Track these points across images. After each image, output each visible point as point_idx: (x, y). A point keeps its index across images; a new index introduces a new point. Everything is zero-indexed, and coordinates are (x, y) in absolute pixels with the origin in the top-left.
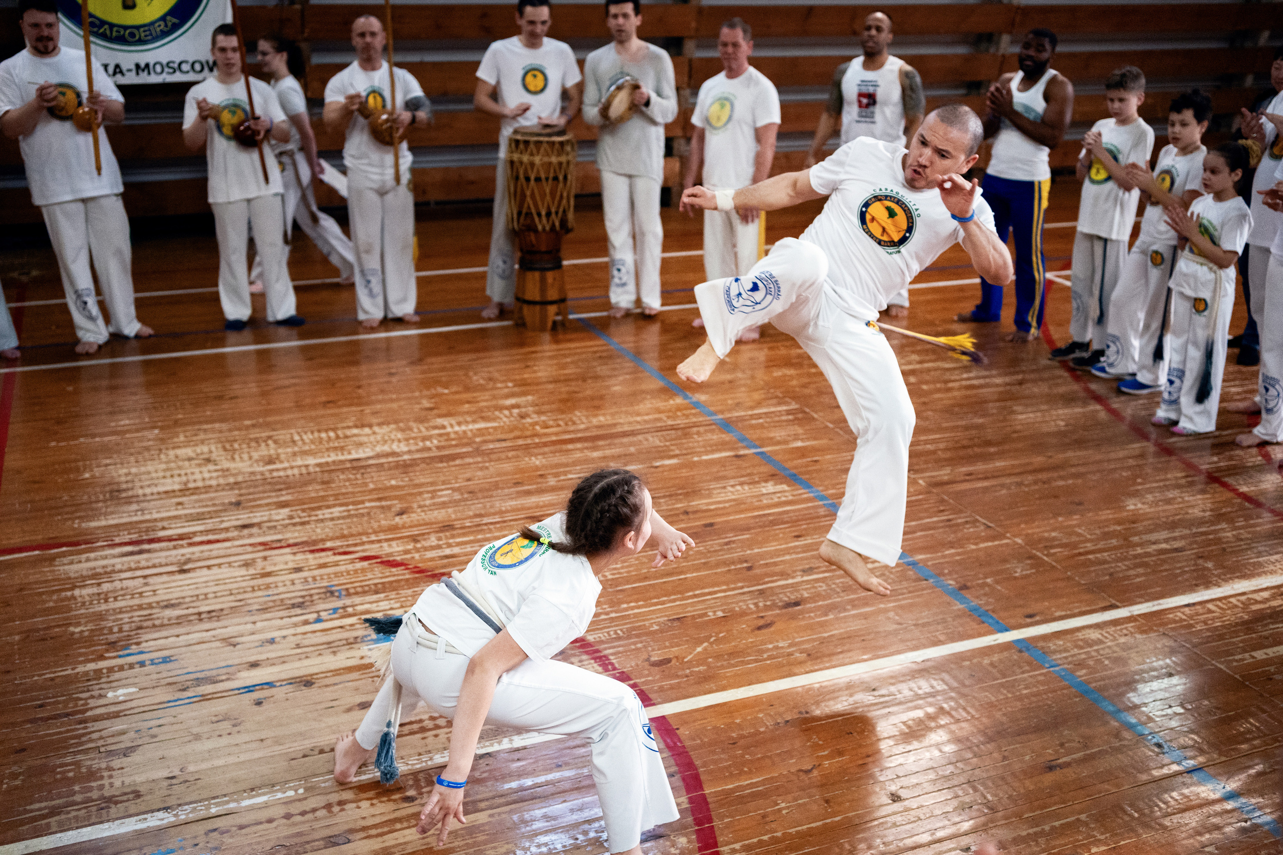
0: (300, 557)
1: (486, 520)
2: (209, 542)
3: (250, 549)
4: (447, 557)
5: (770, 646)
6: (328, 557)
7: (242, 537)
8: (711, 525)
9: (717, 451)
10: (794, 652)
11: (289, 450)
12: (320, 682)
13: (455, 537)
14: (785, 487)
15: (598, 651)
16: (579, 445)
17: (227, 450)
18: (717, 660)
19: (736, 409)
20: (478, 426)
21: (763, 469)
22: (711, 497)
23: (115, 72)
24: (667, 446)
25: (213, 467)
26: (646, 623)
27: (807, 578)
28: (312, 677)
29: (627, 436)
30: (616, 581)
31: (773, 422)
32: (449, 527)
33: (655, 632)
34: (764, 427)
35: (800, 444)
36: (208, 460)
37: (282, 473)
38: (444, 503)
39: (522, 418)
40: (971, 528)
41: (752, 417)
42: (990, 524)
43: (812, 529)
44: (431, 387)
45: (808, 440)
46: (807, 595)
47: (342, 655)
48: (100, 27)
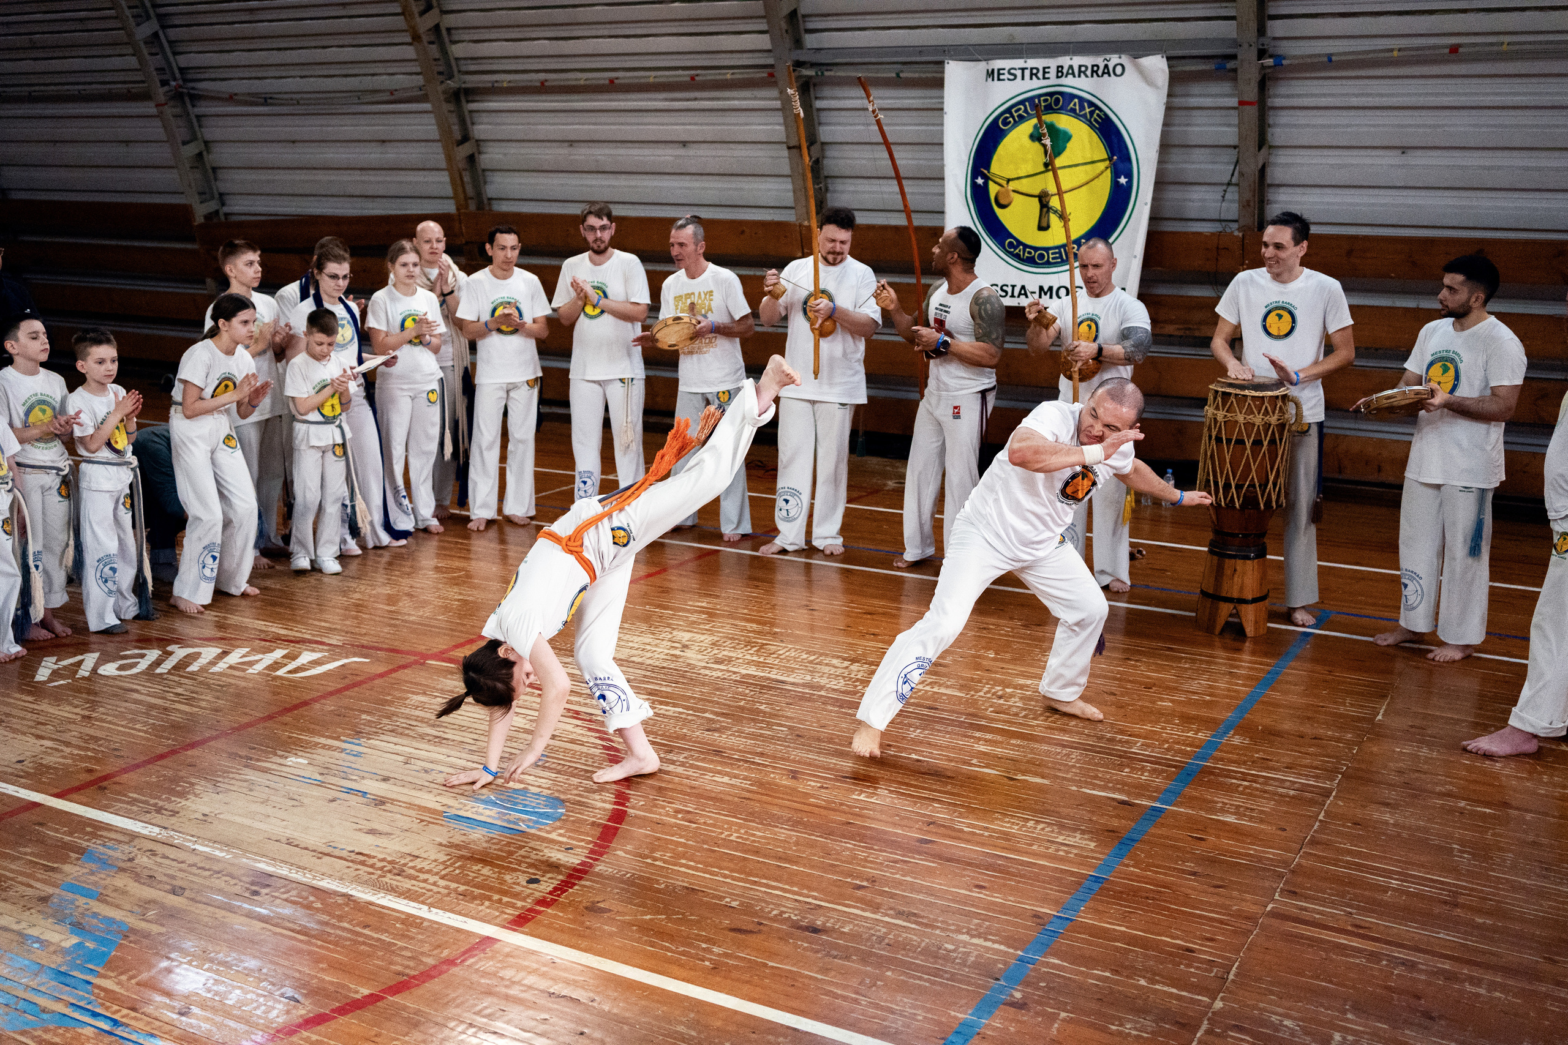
0: (579, 730)
1: (757, 760)
5: (704, 946)
7: (578, 703)
8: (931, 842)
9: (1114, 790)
10: (710, 960)
11: (755, 658)
12: (388, 806)
13: (703, 760)
14: (1092, 845)
15: (580, 878)
16: (989, 736)
17: (713, 644)
18: (639, 931)
19: (1245, 763)
20: (943, 690)
21: (1115, 823)
22: (992, 822)
23: (1020, 294)
24: (1074, 766)
25: (677, 652)
26: (662, 880)
27: (887, 919)
28: (393, 801)
29: (1056, 745)
30: (727, 843)
31: (1257, 789)
32: (718, 753)
33: (651, 889)
34: (1231, 789)
35: (1231, 819)
36: (685, 646)
37: (707, 672)
38: (761, 735)
39: (1000, 697)
40: (1197, 968)
41: (1244, 777)
42: (1231, 977)
43: (1012, 888)
44: (988, 649)
45: (1251, 818)
46: (846, 930)
47: (439, 799)
48: (1015, 248)
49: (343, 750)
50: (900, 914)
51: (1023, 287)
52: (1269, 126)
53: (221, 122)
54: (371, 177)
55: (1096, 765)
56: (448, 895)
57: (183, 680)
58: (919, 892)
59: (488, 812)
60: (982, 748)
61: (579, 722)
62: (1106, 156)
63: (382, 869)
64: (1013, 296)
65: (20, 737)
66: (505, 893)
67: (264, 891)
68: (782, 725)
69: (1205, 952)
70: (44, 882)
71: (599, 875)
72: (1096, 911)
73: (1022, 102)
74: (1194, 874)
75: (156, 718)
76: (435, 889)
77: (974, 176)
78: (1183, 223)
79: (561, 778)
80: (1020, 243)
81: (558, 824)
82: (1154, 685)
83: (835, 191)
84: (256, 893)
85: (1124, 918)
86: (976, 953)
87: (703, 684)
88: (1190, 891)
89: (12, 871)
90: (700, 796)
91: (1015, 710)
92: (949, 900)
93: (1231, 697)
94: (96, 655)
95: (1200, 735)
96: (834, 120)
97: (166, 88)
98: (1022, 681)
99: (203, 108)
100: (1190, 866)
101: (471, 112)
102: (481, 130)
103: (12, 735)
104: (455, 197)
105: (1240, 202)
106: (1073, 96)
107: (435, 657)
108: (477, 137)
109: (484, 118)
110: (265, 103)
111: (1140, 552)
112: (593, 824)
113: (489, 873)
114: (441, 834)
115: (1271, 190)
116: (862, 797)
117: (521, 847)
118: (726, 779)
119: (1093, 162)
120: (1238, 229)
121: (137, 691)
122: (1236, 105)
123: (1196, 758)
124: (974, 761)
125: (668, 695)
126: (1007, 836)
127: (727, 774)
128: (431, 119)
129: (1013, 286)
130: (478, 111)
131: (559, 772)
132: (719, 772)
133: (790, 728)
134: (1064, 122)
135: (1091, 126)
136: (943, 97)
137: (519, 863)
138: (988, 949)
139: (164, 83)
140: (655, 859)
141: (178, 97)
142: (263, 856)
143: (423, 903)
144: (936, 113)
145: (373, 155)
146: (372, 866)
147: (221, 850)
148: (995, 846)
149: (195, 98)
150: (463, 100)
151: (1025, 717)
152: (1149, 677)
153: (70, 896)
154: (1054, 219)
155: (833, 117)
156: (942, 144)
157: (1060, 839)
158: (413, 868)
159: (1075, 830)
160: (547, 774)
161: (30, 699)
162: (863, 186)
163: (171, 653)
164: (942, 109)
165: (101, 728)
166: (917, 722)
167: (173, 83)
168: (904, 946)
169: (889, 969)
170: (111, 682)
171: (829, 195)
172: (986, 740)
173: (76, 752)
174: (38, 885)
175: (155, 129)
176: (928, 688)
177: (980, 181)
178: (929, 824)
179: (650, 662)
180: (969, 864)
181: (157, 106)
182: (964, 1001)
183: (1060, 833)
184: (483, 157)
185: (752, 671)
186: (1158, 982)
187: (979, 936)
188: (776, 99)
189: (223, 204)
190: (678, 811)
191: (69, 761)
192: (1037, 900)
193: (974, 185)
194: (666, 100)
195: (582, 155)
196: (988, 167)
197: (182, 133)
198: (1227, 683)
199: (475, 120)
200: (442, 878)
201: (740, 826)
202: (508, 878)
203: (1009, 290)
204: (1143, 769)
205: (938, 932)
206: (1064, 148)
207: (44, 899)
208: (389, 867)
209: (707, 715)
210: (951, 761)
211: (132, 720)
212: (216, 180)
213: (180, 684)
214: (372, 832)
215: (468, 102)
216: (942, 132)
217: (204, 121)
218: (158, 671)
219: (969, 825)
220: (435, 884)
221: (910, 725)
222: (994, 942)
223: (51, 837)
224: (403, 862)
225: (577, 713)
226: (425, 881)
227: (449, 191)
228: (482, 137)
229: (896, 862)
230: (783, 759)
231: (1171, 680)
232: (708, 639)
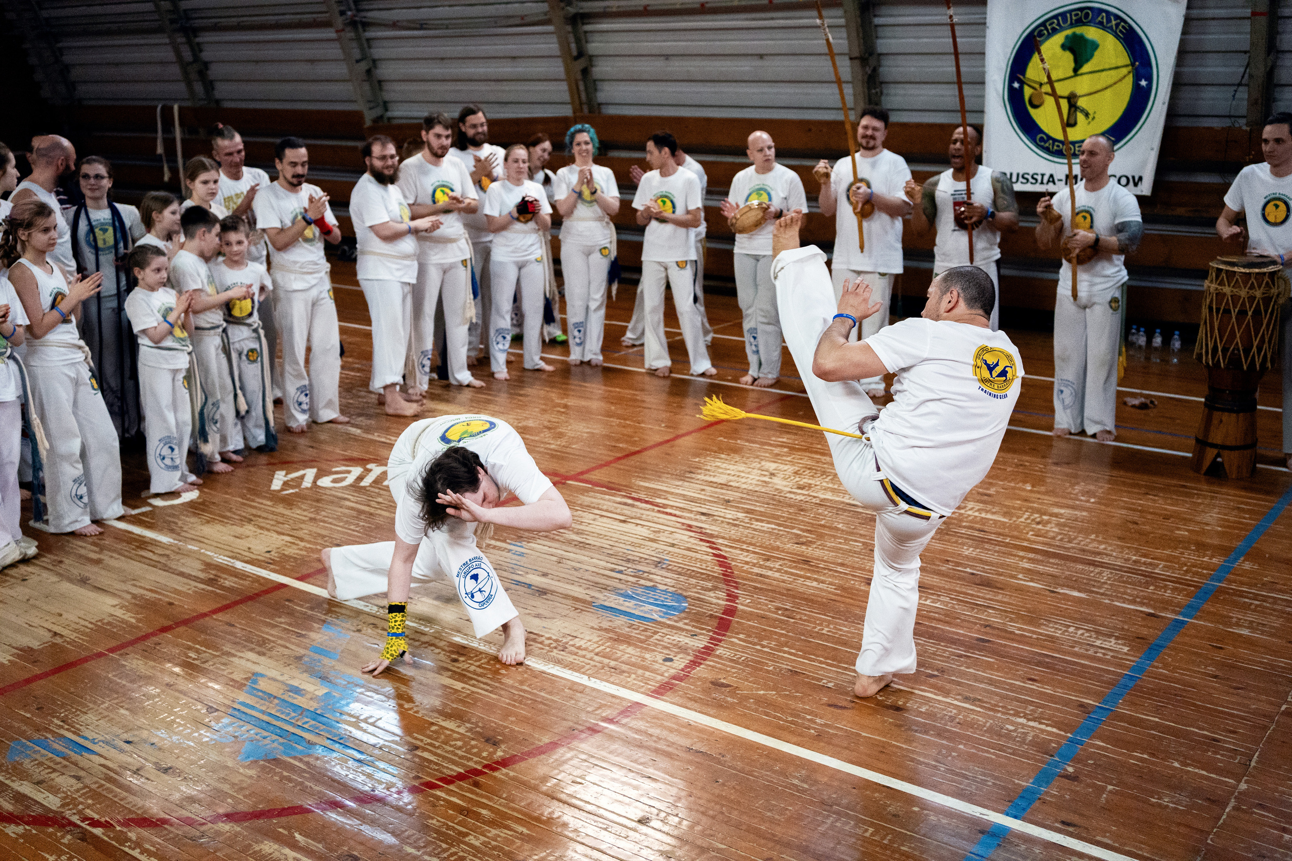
0: (692, 540)
1: (839, 569)
2: (671, 514)
3: (679, 525)
4: (761, 575)
5: (809, 717)
6: (704, 547)
7: (690, 519)
8: (988, 641)
9: (1142, 604)
10: (814, 729)
11: (830, 485)
12: (549, 596)
13: (795, 568)
14: (1126, 649)
15: (705, 660)
16: (1031, 555)
17: (796, 473)
18: (755, 703)
19: (1255, 585)
20: (989, 516)
21: (1145, 632)
22: (1039, 626)
23: (1049, 181)
24: (1105, 583)
25: (766, 479)
26: (770, 663)
27: (956, 702)
28: (552, 592)
29: (1090, 564)
30: (820, 636)
31: (1267, 608)
32: (806, 562)
33: (761, 670)
34: (1246, 607)
35: (1245, 632)
36: (772, 474)
37: (792, 496)
38: (840, 549)
39: (1038, 523)
40: (1222, 755)
41: (1256, 597)
42: (1253, 764)
43: (1060, 682)
44: (1025, 482)
45: (1263, 633)
46: (923, 710)
47: (587, 591)
48: (1045, 142)
49: (509, 551)
50: (967, 699)
51: (1051, 176)
52: (1278, 33)
53: (385, 43)
54: (506, 87)
55: (1124, 582)
56: (603, 668)
57: (382, 492)
58: (982, 682)
59: (627, 604)
60: (1027, 565)
61: (692, 534)
62: (1128, 62)
63: (549, 645)
64: (1042, 183)
65: (266, 533)
66: (646, 668)
67: (462, 659)
68: (856, 541)
69: (1229, 743)
70: (298, 645)
71: (719, 657)
72: (1133, 704)
73: (1055, 17)
74: (1216, 677)
75: (365, 521)
76: (592, 663)
77: (1011, 81)
78: (1195, 119)
79: (682, 578)
80: (1049, 138)
81: (683, 615)
82: (1171, 516)
83: (888, 95)
84: (455, 660)
85: (1157, 711)
86: (1032, 734)
87: (790, 506)
88: (1212, 691)
89: (272, 635)
90: (794, 597)
91: (1052, 534)
92: (1007, 690)
93: (1241, 529)
94: (315, 470)
95: (1214, 560)
96: (888, 34)
97: (343, 17)
98: (1056, 510)
99: (371, 33)
100: (1211, 669)
101: (586, 32)
102: (594, 47)
103: (259, 531)
104: (572, 103)
105: (1248, 100)
106: (1101, 11)
107: (575, 478)
108: (591, 53)
109: (597, 37)
110: (421, 28)
111: (1152, 402)
112: (711, 616)
113: (633, 652)
114: (591, 619)
115: (1278, 89)
116: (928, 602)
117: (655, 633)
118: (815, 584)
119: (1117, 68)
120: (1247, 125)
121: (348, 500)
122: (1249, 15)
123: (1212, 580)
124: (1020, 576)
125: (762, 514)
126: (1052, 639)
127: (816, 580)
128: (554, 39)
129: (1043, 175)
130: (591, 32)
131: (680, 574)
132: (809, 578)
133: (864, 543)
134: (1091, 33)
135: (1117, 36)
136: (985, 13)
137: (656, 645)
138: (1042, 731)
139: (342, 13)
140: (763, 646)
141: (353, 24)
142: (459, 631)
143: (584, 673)
144: (981, 27)
145: (506, 69)
146: (541, 643)
147: (426, 626)
148: (1043, 647)
149: (366, 25)
150: (579, 21)
151: (1061, 540)
152: (1166, 509)
153: (317, 657)
154: (1080, 117)
155: (888, 32)
156: (984, 54)
157: (1098, 643)
158: (573, 646)
159: (1110, 636)
160: (669, 575)
161: (269, 503)
162: (912, 90)
163: (370, 470)
164: (985, 24)
165: (325, 528)
166: (970, 542)
167: (349, 13)
168: (971, 725)
169: (961, 743)
170: (328, 492)
171: (883, 98)
172: (1029, 559)
173: (308, 546)
174: (293, 647)
175: (335, 51)
176: (977, 514)
177: (1016, 85)
178: (986, 626)
179: (744, 486)
180: (1022, 661)
181: (337, 31)
182: (1025, 773)
183: (1097, 638)
184: (594, 69)
185: (829, 496)
186: (1189, 765)
187: (1034, 720)
188: (840, 17)
189: (387, 110)
190: (778, 609)
191: (304, 553)
192: (1081, 692)
193: (1011, 88)
194: (747, 19)
195: (677, 67)
196: (1024, 73)
197: (356, 54)
198: (1236, 516)
199: (590, 39)
200: (597, 654)
201: (829, 623)
202: (647, 656)
203: (1039, 178)
204: (1165, 587)
205: (999, 715)
206: (1092, 56)
207: (299, 658)
208: (554, 645)
209: (795, 531)
210: (1001, 575)
211: (347, 522)
212: (381, 89)
213: (379, 495)
214: (538, 616)
215: (583, 24)
216: (984, 44)
217: (372, 43)
218: (363, 484)
219: (1020, 629)
220: (591, 659)
221: (963, 544)
222: (1047, 725)
223: (297, 611)
224: (565, 640)
225: (690, 526)
226: (584, 657)
227: (567, 97)
228: (596, 53)
229: (960, 656)
230: (860, 569)
231: (1185, 513)
232: (790, 469)
